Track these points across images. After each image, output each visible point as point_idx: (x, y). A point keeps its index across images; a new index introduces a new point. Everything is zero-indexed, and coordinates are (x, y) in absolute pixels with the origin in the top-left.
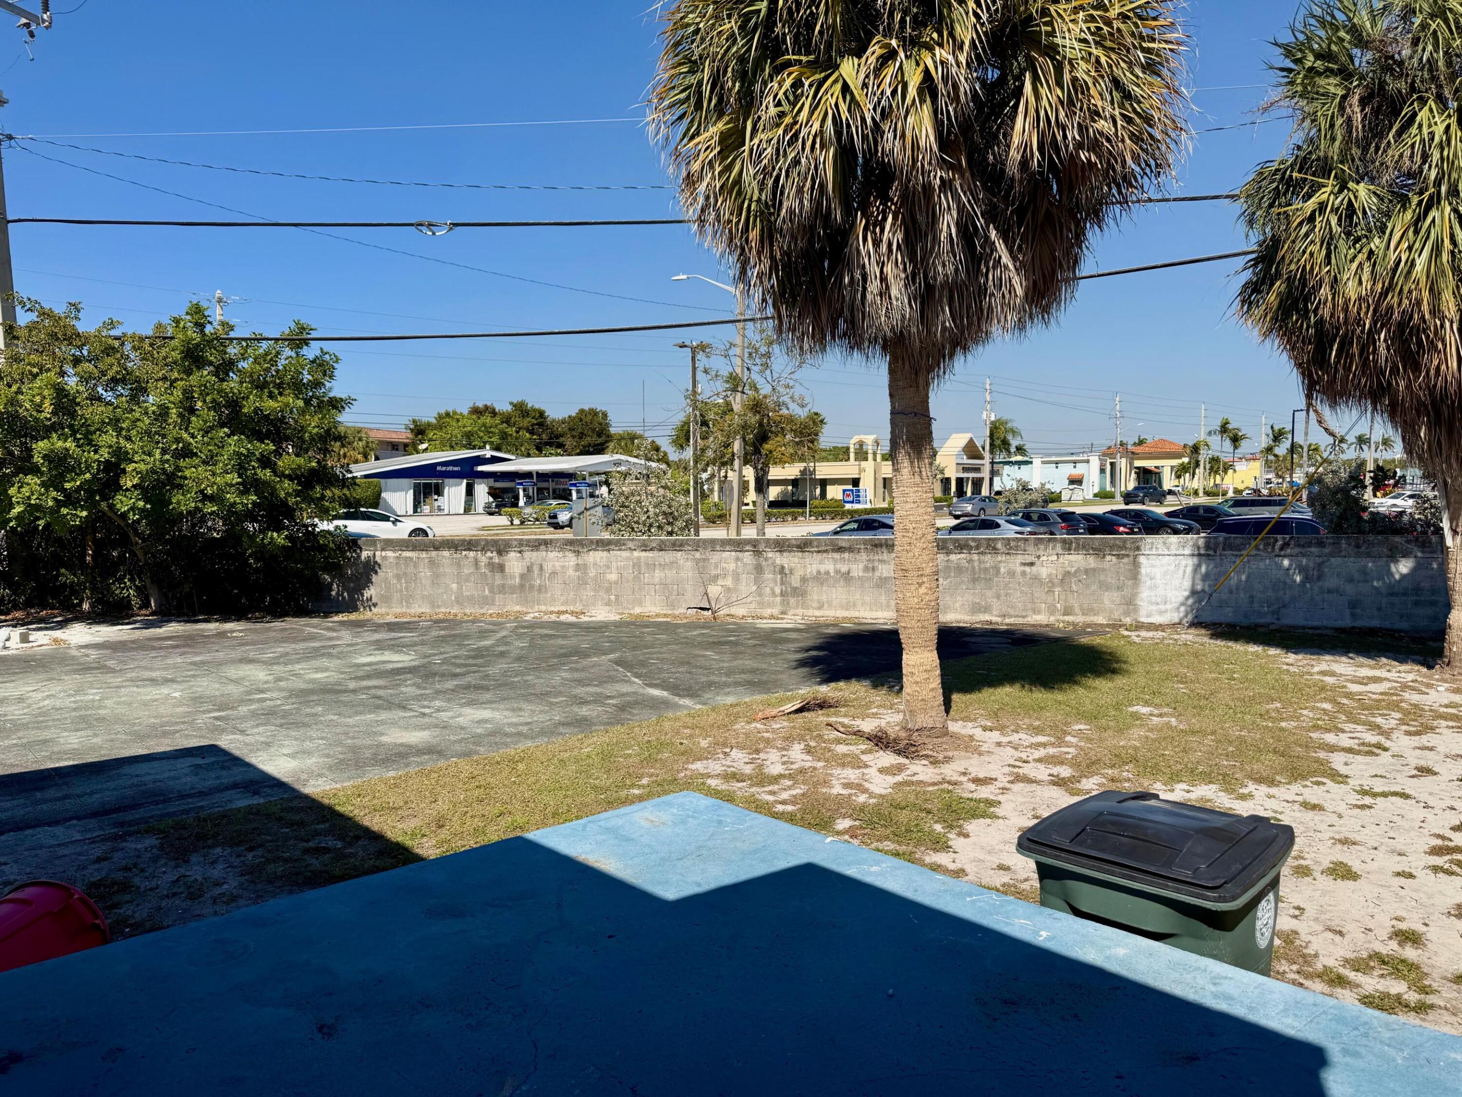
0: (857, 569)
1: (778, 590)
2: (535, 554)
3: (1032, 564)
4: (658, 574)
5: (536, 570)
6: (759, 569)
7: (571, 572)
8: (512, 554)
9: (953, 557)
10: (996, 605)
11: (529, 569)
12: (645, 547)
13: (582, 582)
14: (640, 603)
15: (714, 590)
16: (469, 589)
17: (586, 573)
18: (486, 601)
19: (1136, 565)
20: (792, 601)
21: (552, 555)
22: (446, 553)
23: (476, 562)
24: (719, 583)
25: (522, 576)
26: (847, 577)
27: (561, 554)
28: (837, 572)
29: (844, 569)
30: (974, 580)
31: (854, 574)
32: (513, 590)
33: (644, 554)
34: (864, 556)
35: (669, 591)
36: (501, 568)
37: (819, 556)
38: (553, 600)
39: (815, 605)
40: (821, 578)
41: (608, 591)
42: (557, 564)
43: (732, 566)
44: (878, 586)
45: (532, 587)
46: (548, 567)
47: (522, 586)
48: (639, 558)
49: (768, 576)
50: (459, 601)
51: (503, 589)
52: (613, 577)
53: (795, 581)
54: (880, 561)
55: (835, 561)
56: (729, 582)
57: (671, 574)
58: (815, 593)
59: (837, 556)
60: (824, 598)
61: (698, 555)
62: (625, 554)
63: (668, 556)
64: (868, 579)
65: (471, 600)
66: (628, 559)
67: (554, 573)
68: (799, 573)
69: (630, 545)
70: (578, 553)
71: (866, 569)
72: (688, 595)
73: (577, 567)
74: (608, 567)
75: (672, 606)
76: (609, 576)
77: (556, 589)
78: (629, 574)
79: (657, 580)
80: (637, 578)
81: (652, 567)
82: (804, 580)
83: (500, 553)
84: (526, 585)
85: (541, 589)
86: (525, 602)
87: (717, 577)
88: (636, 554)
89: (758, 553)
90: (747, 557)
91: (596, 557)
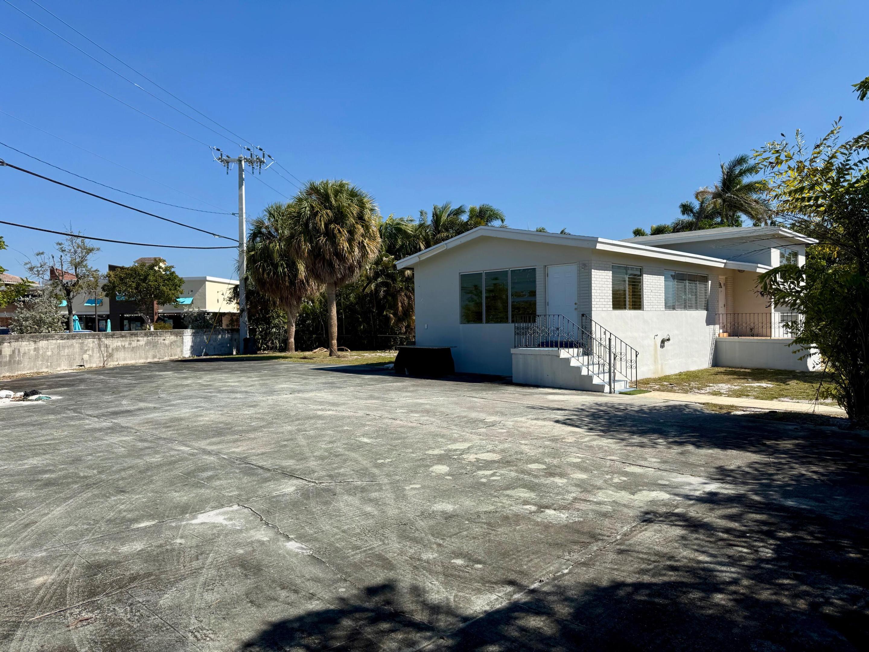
2: (16, 343)
3: (164, 340)
4: (66, 351)
5: (17, 352)
6: (100, 346)
7: (32, 352)
8: (6, 344)
9: (149, 338)
10: (158, 355)
11: (14, 352)
12: (62, 338)
13: (37, 357)
14: (60, 366)
15: (86, 357)
17: (38, 352)
19: (183, 339)
20: (109, 359)
21: (24, 343)
24: (87, 353)
25: (10, 356)
26: (124, 347)
27: (28, 343)
28: (122, 345)
29: (123, 345)
30: (153, 346)
31: (126, 346)
32: (6, 364)
33: (61, 341)
34: (128, 339)
35: (70, 359)
37: (116, 339)
38: (24, 368)
39: (116, 360)
40: (117, 349)
41: (47, 360)
42: (26, 348)
43: (91, 345)
44: (132, 351)
45: (15, 361)
46: (22, 351)
47: (10, 361)
48: (59, 343)
49: (102, 349)
52: (49, 353)
53: (110, 351)
54: (133, 341)
56: (90, 353)
57: (71, 350)
58: (116, 355)
59: (121, 339)
60: (118, 357)
61: (80, 341)
62: (54, 341)
63: (70, 342)
64: (130, 348)
66: (55, 344)
67: (25, 353)
68: (111, 347)
69: (56, 337)
70: (35, 342)
71: (129, 344)
72: (77, 359)
73: (35, 349)
74: (47, 348)
75: (71, 366)
77: (26, 362)
78: (56, 351)
79: (66, 354)
80: (59, 353)
81: (64, 347)
82: (113, 350)
84: (12, 362)
85: (19, 362)
86: (11, 370)
87: (86, 350)
88: (58, 341)
89: (99, 339)
90: (96, 341)
91: (43, 343)
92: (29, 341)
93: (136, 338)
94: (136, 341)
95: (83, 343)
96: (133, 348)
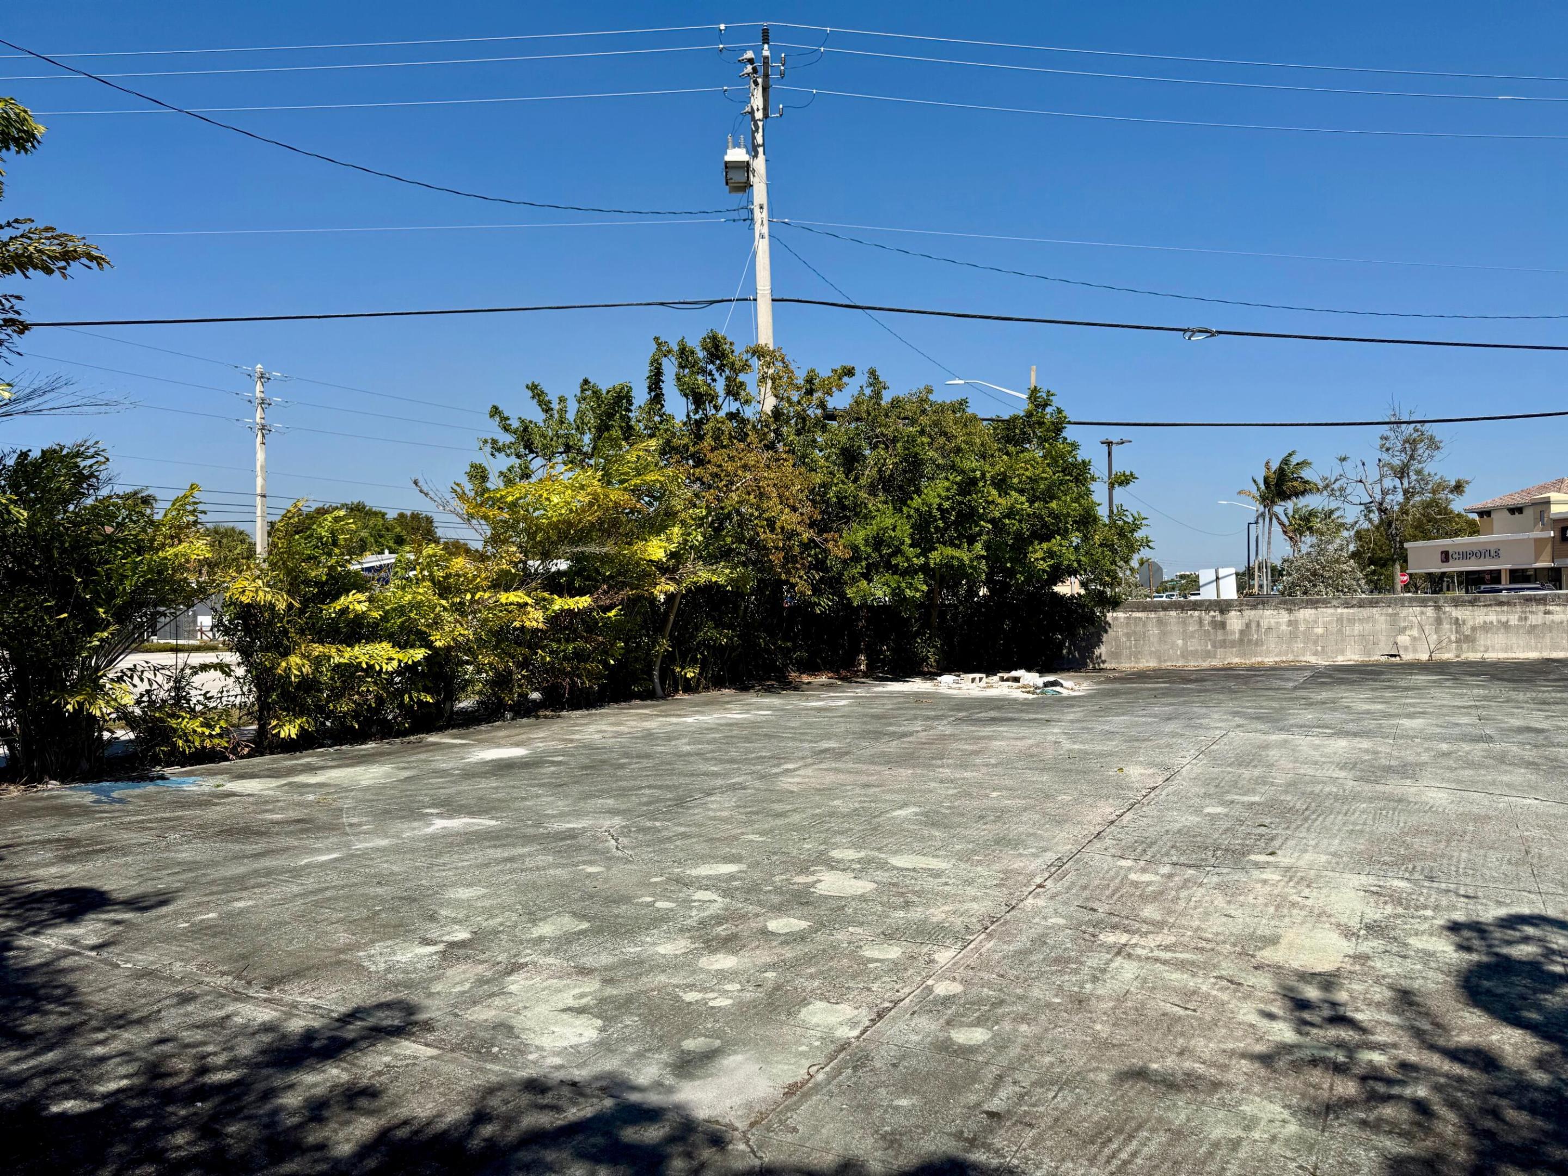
0: (1514, 619)
1: (1453, 638)
2: (1253, 612)
4: (1357, 627)
5: (1254, 626)
6: (1439, 621)
7: (1284, 627)
8: (1233, 613)
11: (1248, 625)
12: (1347, 605)
13: (1293, 636)
14: (1342, 652)
15: (1403, 639)
16: (1193, 645)
17: (1297, 628)
18: (1208, 655)
20: (1465, 646)
21: (1267, 613)
22: (1173, 613)
23: (1201, 620)
24: (1408, 632)
25: (1241, 632)
26: (1506, 625)
27: (1275, 612)
28: (1499, 622)
29: (1504, 619)
31: (1512, 623)
32: (1233, 644)
33: (1346, 610)
34: (1518, 608)
35: (1365, 641)
36: (1223, 625)
37: (1485, 609)
38: (1268, 652)
39: (1482, 649)
40: (1486, 627)
41: (1316, 643)
42: (1272, 621)
43: (1417, 619)
44: (1529, 632)
45: (1250, 641)
46: (1264, 624)
47: (1241, 641)
48: (1342, 614)
49: (1446, 626)
50: (1184, 656)
51: (1223, 644)
52: (1320, 631)
53: (1467, 630)
54: (1532, 612)
55: (1497, 613)
56: (1415, 632)
57: (1368, 627)
58: (1483, 640)
59: (1498, 609)
60: (1489, 643)
61: (1390, 610)
62: (1330, 611)
63: (1366, 612)
64: (1523, 626)
65: (1194, 654)
66: (1333, 615)
67: (1269, 629)
68: (1470, 623)
69: (1335, 603)
70: (1290, 611)
71: (1520, 619)
72: (1382, 644)
73: (1290, 623)
74: (1316, 622)
75: (1369, 654)
76: (1316, 630)
77: (1272, 643)
78: (1334, 627)
79: (1356, 632)
80: (1340, 631)
81: (1351, 621)
82: (1474, 629)
83: (1222, 612)
84: (1245, 640)
85: (1258, 643)
86: (1244, 655)
87: (1405, 628)
88: (1339, 610)
89: (1438, 608)
90: (1430, 612)
91: (1306, 614)
92: (1276, 608)
93: (1542, 608)
94: (1541, 614)
95: (1395, 614)
96: (1533, 628)
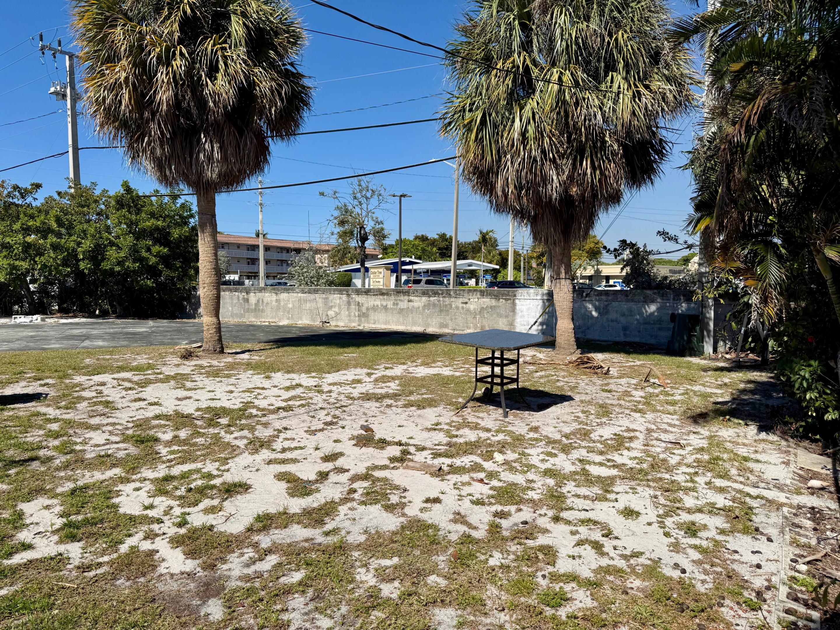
0: (390, 304)
1: (357, 314)
2: (260, 294)
3: (466, 303)
4: (308, 305)
6: (349, 303)
7: (274, 303)
8: (252, 294)
9: (432, 299)
10: (450, 323)
11: (258, 301)
12: (303, 292)
13: (278, 308)
14: (301, 319)
15: (331, 313)
16: (236, 310)
17: (280, 304)
18: (242, 316)
19: (514, 304)
20: (363, 319)
21: (267, 294)
22: (227, 293)
23: (238, 297)
24: (333, 310)
25: (256, 304)
26: (385, 308)
28: (382, 305)
29: (385, 304)
30: (441, 311)
31: (389, 306)
32: (252, 311)
33: (303, 295)
34: (393, 297)
35: (313, 313)
36: (247, 300)
37: (374, 297)
38: (267, 316)
39: (372, 321)
40: (375, 308)
41: (288, 312)
42: (269, 299)
43: (338, 301)
44: (399, 313)
45: (259, 310)
46: (265, 301)
47: (255, 309)
48: (301, 297)
49: (353, 307)
50: (232, 316)
51: (248, 310)
52: (290, 306)
53: (364, 310)
55: (381, 300)
56: (337, 309)
57: (313, 305)
58: (373, 316)
59: (381, 297)
60: (376, 318)
61: (324, 296)
62: (295, 295)
63: (312, 296)
64: (395, 309)
65: (236, 315)
66: (296, 297)
67: (267, 303)
68: (366, 305)
69: (297, 290)
70: (276, 294)
71: (394, 304)
72: (320, 315)
73: (277, 301)
74: (288, 301)
75: (314, 321)
77: (268, 311)
78: (297, 304)
79: (308, 308)
80: (300, 307)
81: (306, 301)
82: (368, 309)
83: (247, 293)
84: (257, 310)
85: (263, 311)
86: (256, 317)
87: (332, 307)
88: (300, 295)
89: (348, 295)
90: (344, 297)
91: (284, 296)
92: (271, 292)
93: (406, 298)
94: (406, 302)
95: (327, 298)
96: (402, 310)
